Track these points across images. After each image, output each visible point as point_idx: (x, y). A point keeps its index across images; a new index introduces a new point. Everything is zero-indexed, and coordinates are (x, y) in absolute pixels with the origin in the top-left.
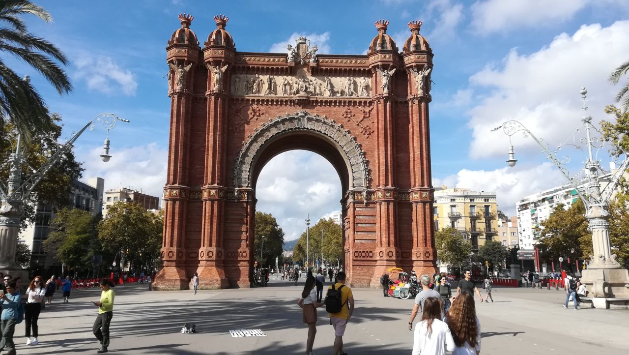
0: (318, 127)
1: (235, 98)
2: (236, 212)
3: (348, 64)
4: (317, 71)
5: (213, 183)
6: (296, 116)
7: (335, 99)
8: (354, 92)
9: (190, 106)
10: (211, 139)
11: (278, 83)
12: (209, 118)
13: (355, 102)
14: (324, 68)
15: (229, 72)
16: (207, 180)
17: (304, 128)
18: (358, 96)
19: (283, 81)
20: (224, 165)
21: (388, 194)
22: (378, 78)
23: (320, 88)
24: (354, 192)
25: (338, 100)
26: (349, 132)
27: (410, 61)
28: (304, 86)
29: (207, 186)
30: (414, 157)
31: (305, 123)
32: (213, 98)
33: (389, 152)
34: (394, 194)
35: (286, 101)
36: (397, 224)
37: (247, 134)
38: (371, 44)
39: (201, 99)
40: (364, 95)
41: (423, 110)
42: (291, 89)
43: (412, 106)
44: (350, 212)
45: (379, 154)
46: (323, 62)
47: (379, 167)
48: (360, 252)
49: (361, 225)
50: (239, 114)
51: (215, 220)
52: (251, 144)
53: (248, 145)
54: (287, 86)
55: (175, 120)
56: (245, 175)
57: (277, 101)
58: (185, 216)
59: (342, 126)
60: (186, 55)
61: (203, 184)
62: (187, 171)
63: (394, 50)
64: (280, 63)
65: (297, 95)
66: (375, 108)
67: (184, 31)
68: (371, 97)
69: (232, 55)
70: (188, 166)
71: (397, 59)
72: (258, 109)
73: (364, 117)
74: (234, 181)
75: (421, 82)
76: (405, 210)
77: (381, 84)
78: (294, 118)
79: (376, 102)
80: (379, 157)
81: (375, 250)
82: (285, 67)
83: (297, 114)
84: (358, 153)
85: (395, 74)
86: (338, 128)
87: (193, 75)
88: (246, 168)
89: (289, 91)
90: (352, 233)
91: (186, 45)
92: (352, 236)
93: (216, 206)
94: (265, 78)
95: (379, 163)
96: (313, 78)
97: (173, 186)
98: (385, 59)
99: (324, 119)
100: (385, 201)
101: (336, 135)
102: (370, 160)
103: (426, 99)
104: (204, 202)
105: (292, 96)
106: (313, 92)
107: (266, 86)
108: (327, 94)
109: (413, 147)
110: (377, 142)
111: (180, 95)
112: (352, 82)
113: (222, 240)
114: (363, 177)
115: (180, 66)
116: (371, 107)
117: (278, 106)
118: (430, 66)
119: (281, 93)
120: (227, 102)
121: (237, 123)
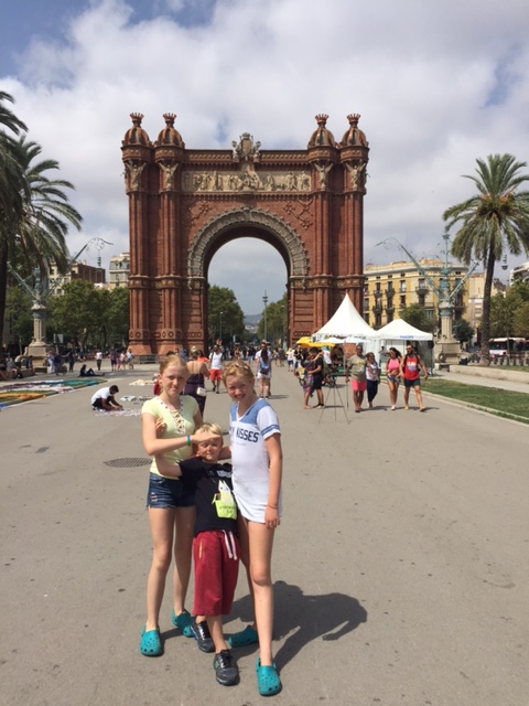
0: (262, 220)
1: (185, 194)
3: (289, 159)
4: (260, 167)
5: (169, 273)
6: (241, 211)
7: (277, 194)
8: (295, 187)
9: (146, 203)
10: (166, 233)
11: (224, 179)
12: (163, 214)
13: (296, 196)
14: (267, 163)
15: (179, 170)
16: (164, 270)
17: (249, 222)
18: (298, 190)
19: (228, 177)
20: (179, 257)
22: (316, 173)
23: (263, 183)
24: (294, 280)
25: (280, 194)
26: (290, 224)
27: (346, 157)
29: (165, 276)
30: (348, 248)
31: (250, 217)
32: (166, 196)
33: (325, 243)
34: (328, 281)
35: (232, 196)
37: (198, 228)
39: (155, 196)
40: (304, 188)
41: (357, 203)
42: (236, 184)
43: (347, 200)
44: (292, 297)
45: (316, 245)
46: (265, 158)
48: (299, 332)
49: (299, 309)
52: (202, 237)
54: (233, 181)
56: (198, 265)
57: (224, 196)
58: (147, 302)
59: (283, 219)
60: (140, 155)
61: (161, 274)
62: (147, 262)
63: (332, 145)
64: (225, 159)
65: (242, 190)
66: (314, 202)
68: (310, 191)
69: (181, 153)
70: (147, 258)
71: (335, 154)
72: (206, 205)
73: (304, 210)
74: (187, 271)
75: (356, 176)
77: (320, 179)
78: (239, 213)
79: (314, 196)
80: (316, 248)
81: (311, 330)
82: (230, 163)
83: (243, 209)
84: (298, 244)
85: (332, 169)
86: (280, 220)
87: (146, 174)
88: (198, 258)
89: (235, 187)
90: (292, 315)
91: (138, 146)
92: (293, 318)
93: (173, 294)
94: (212, 174)
95: (316, 254)
98: (323, 155)
99: (266, 213)
100: (321, 288)
101: (278, 227)
102: (308, 250)
103: (361, 192)
105: (238, 191)
106: (257, 187)
109: (348, 238)
110: (315, 234)
111: (137, 194)
112: (293, 176)
113: (180, 322)
114: (302, 265)
115: (135, 166)
116: (311, 201)
117: (225, 201)
118: (365, 160)
119: (227, 189)
121: (187, 217)
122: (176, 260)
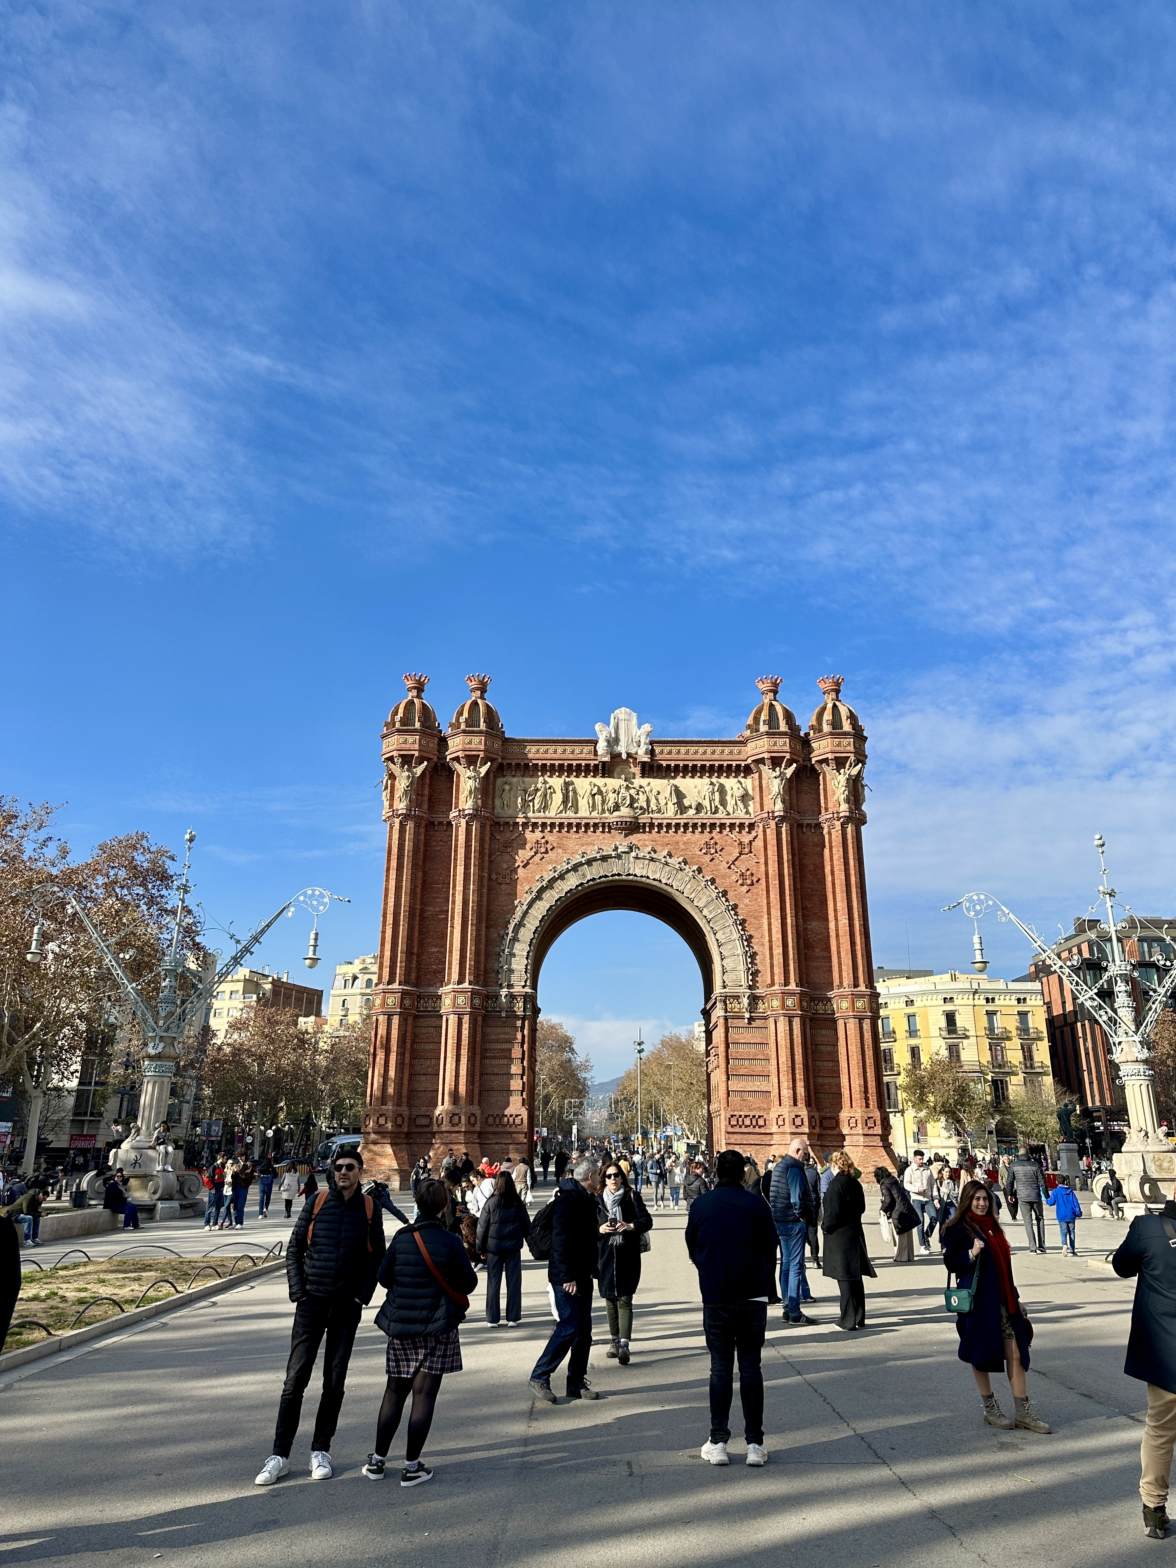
0: (655, 872)
1: (502, 821)
2: (503, 1036)
3: (708, 756)
4: (651, 769)
5: (461, 981)
6: (613, 854)
7: (686, 821)
8: (721, 808)
9: (422, 838)
10: (459, 898)
11: (580, 792)
12: (456, 859)
13: (722, 826)
14: (664, 764)
15: (492, 775)
16: (450, 974)
17: (629, 875)
18: (729, 814)
19: (588, 788)
20: (482, 946)
21: (789, 1002)
22: (764, 782)
23: (657, 800)
24: (725, 999)
25: (691, 822)
26: (713, 881)
27: (822, 751)
28: (628, 798)
29: (451, 986)
30: (837, 930)
31: (630, 865)
32: (463, 822)
33: (789, 921)
34: (801, 1001)
35: (596, 826)
36: (810, 1060)
37: (522, 888)
38: (750, 721)
39: (441, 823)
40: (739, 811)
41: (850, 841)
42: (603, 802)
43: (830, 833)
44: (718, 1035)
45: (770, 924)
46: (662, 752)
47: (771, 948)
48: (740, 1116)
49: (741, 1062)
50: (509, 850)
51: (464, 1052)
52: (530, 905)
53: (525, 907)
54: (597, 796)
55: (394, 864)
56: (519, 963)
57: (578, 825)
58: (408, 1045)
59: (700, 870)
60: (417, 747)
61: (442, 983)
62: (415, 957)
63: (794, 729)
64: (583, 756)
65: (616, 814)
66: (761, 836)
67: (413, 702)
68: (753, 816)
69: (497, 745)
70: (415, 951)
71: (799, 747)
72: (543, 841)
73: (741, 854)
74: (500, 976)
75: (844, 788)
76: (824, 1032)
77: (769, 794)
78: (610, 857)
79: (761, 825)
80: (770, 930)
81: (768, 1114)
82: (592, 763)
83: (616, 849)
84: (731, 922)
85: (796, 773)
86: (692, 873)
87: (427, 781)
88: (522, 949)
89: (600, 808)
90: (724, 1078)
91: (415, 731)
92: (724, 1084)
93: (466, 1026)
94: (556, 782)
95: (770, 941)
96: (644, 782)
97: (390, 987)
98: (776, 748)
99: (665, 857)
100: (785, 1015)
101: (689, 886)
102: (752, 933)
103: (857, 819)
104: (444, 1018)
105: (607, 814)
106: (645, 807)
107: (558, 798)
108: (671, 810)
109: (835, 910)
110: (765, 901)
111: (406, 817)
112: (716, 788)
113: (476, 1091)
114: (742, 967)
115: (406, 766)
116: (754, 833)
117: (581, 835)
118: (861, 758)
119: (586, 810)
120: (488, 827)
121: (505, 866)
122: (477, 953)
